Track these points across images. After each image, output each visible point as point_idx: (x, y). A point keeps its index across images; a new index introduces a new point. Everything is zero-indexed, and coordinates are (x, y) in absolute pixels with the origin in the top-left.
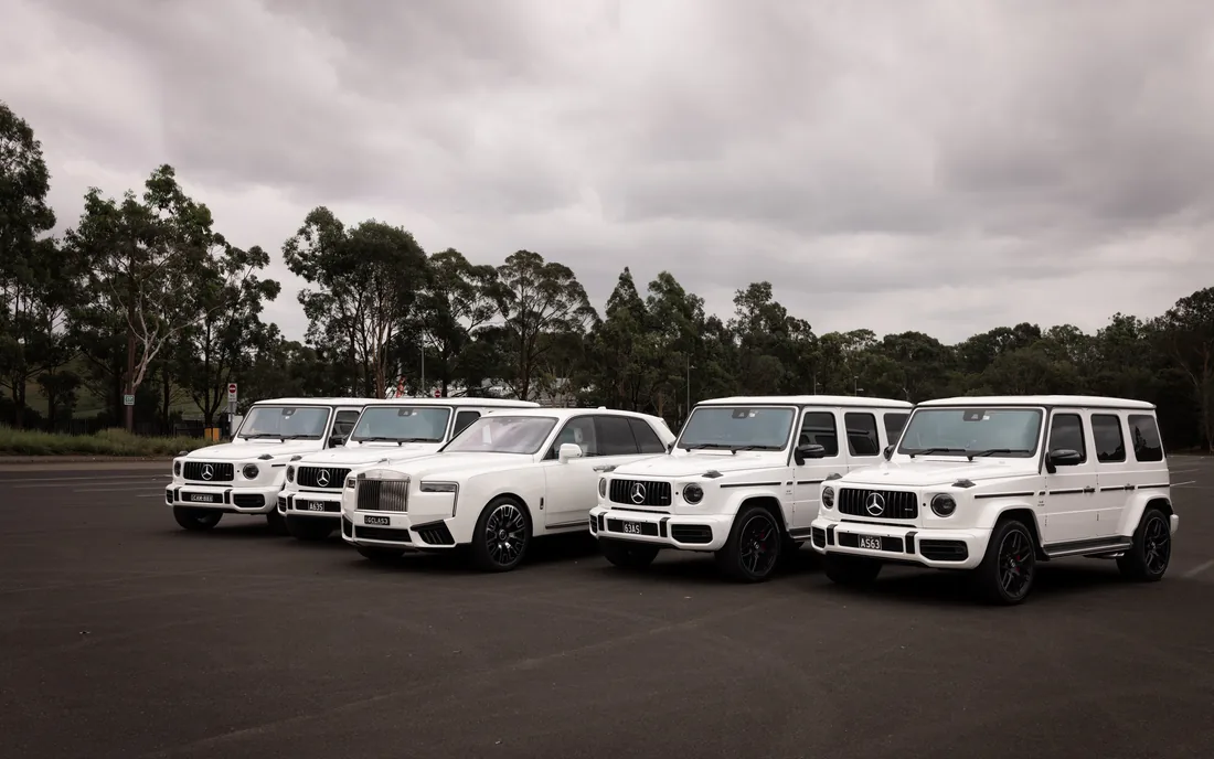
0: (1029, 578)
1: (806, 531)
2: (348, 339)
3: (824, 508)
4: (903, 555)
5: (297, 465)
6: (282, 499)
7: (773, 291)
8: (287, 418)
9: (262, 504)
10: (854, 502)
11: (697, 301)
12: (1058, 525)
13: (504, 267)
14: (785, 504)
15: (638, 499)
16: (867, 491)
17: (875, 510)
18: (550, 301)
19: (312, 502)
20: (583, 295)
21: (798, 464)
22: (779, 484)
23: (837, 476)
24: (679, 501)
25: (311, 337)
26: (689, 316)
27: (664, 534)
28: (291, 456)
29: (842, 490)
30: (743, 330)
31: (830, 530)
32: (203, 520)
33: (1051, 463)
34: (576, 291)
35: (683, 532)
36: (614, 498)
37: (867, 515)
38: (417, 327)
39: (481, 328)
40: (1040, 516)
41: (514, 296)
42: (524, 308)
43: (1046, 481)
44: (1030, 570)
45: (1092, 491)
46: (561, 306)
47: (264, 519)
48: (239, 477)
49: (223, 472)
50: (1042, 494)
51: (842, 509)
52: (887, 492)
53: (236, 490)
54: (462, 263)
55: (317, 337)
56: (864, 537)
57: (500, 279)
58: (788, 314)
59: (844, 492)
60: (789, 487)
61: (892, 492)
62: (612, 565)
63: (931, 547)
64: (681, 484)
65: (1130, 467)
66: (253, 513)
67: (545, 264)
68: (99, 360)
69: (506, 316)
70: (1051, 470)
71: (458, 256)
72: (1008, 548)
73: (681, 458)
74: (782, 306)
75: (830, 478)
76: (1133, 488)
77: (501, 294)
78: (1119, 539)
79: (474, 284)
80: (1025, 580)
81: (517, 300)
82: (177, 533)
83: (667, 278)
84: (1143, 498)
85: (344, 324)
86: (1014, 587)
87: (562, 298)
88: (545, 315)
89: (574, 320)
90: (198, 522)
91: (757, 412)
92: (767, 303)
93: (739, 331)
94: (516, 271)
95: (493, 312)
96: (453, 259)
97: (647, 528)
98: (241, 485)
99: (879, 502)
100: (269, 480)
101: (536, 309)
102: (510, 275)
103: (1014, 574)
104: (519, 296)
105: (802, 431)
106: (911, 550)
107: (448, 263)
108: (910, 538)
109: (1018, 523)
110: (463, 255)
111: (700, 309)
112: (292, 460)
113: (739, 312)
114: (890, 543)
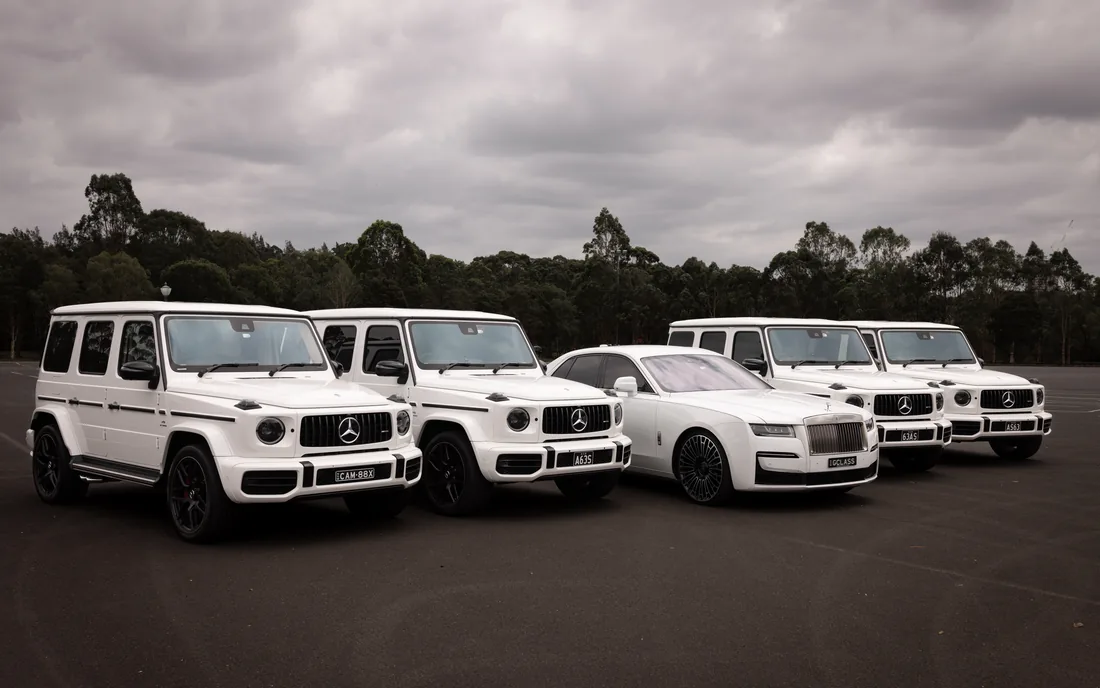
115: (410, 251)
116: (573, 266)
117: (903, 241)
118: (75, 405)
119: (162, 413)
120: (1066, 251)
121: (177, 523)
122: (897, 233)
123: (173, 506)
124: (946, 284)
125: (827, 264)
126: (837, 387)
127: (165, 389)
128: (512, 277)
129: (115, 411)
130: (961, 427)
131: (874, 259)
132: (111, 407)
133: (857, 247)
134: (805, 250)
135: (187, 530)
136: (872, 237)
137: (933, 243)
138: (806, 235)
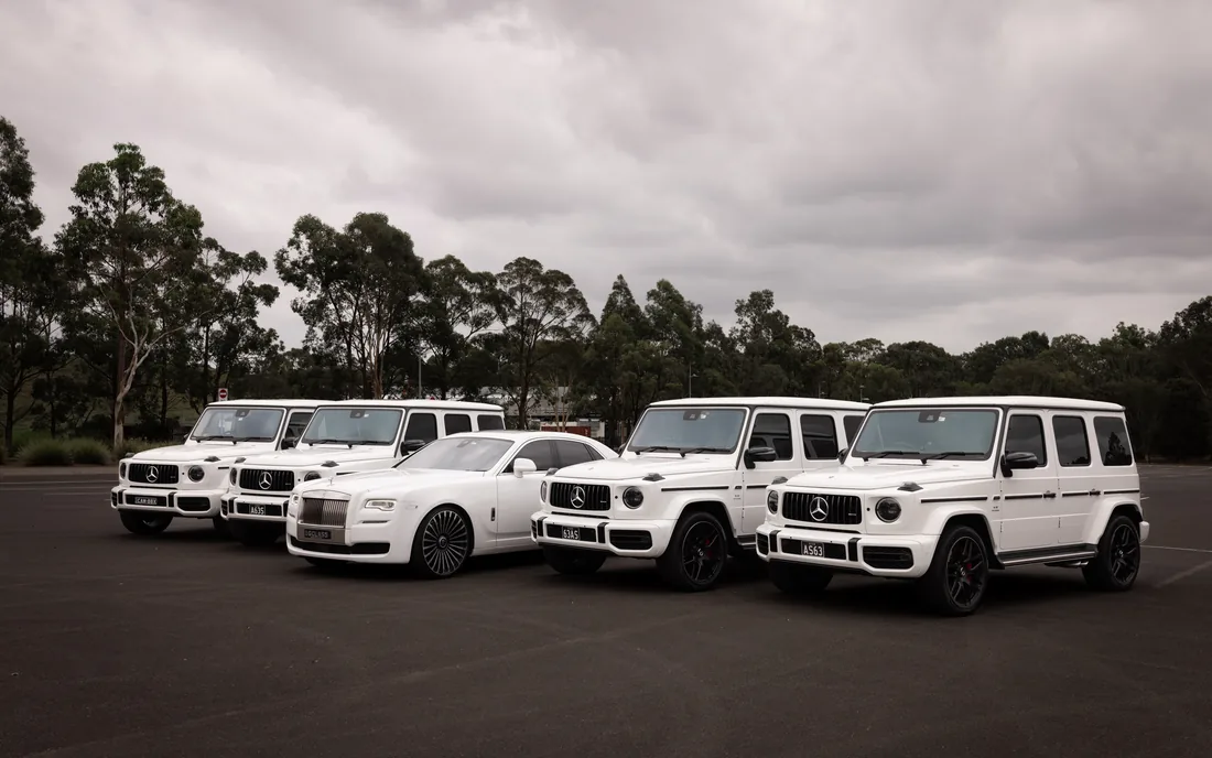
0: (981, 587)
1: (751, 538)
2: (345, 345)
3: (769, 513)
4: (846, 562)
5: (240, 467)
6: (224, 502)
7: (775, 298)
8: (240, 419)
9: (208, 507)
10: (797, 506)
11: (695, 308)
12: (1013, 532)
13: (503, 274)
14: (733, 510)
15: (577, 503)
16: (811, 495)
17: (819, 515)
18: (548, 308)
19: (254, 505)
20: (582, 302)
21: (748, 468)
22: (727, 488)
23: (784, 480)
24: (618, 505)
25: (309, 344)
26: (689, 324)
27: (602, 540)
28: (235, 459)
29: (786, 494)
30: (745, 338)
31: (773, 536)
32: (152, 524)
33: (1007, 467)
34: (576, 298)
35: (621, 537)
36: (554, 502)
37: (811, 520)
38: (414, 334)
39: (480, 336)
40: (994, 523)
41: (514, 303)
42: (523, 315)
43: (1002, 485)
44: (982, 580)
45: (1053, 496)
46: (560, 313)
47: (209, 523)
48: (184, 479)
49: (168, 474)
50: (997, 498)
51: (786, 514)
52: (830, 496)
53: (180, 493)
54: (461, 270)
55: (315, 344)
56: (807, 543)
57: (499, 286)
58: (790, 323)
59: (788, 496)
60: (738, 492)
61: (836, 496)
62: (556, 572)
63: (875, 555)
64: (621, 487)
65: (1096, 471)
66: (200, 517)
67: (544, 271)
68: (96, 366)
69: (504, 323)
70: (1007, 474)
71: (457, 262)
72: (957, 556)
73: (631, 460)
74: (784, 313)
75: (775, 482)
76: (1098, 493)
77: (500, 302)
78: (1084, 547)
79: (474, 290)
80: (977, 590)
81: (516, 307)
82: (124, 537)
83: (665, 286)
84: (1109, 504)
85: (341, 331)
86: (964, 596)
87: (562, 304)
88: (544, 322)
89: (573, 327)
90: (146, 526)
91: (708, 413)
92: (769, 311)
93: (742, 339)
94: (515, 278)
95: (492, 319)
96: (452, 266)
97: (586, 533)
98: (186, 488)
99: (823, 506)
100: (214, 484)
101: (534, 317)
102: (509, 282)
103: (964, 583)
104: (518, 303)
105: (753, 434)
106: (854, 557)
107: (448, 270)
108: (853, 545)
109: (969, 529)
110: (463, 261)
111: (698, 316)
112: (237, 462)
113: (740, 322)
114: (832, 550)
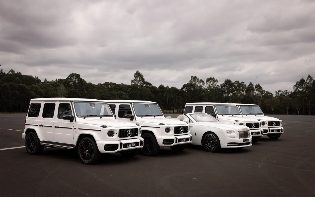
115: (82, 82)
116: (127, 87)
117: (217, 81)
118: (41, 127)
119: (76, 129)
120: (259, 84)
121: (82, 159)
122: (215, 79)
123: (80, 154)
124: (229, 93)
125: (197, 87)
126: (236, 121)
127: (76, 122)
128: (111, 89)
129: (57, 128)
130: (265, 131)
131: (209, 86)
132: (56, 127)
133: (205, 82)
134: (191, 83)
135: (85, 161)
136: (209, 80)
137: (225, 82)
138: (192, 79)
